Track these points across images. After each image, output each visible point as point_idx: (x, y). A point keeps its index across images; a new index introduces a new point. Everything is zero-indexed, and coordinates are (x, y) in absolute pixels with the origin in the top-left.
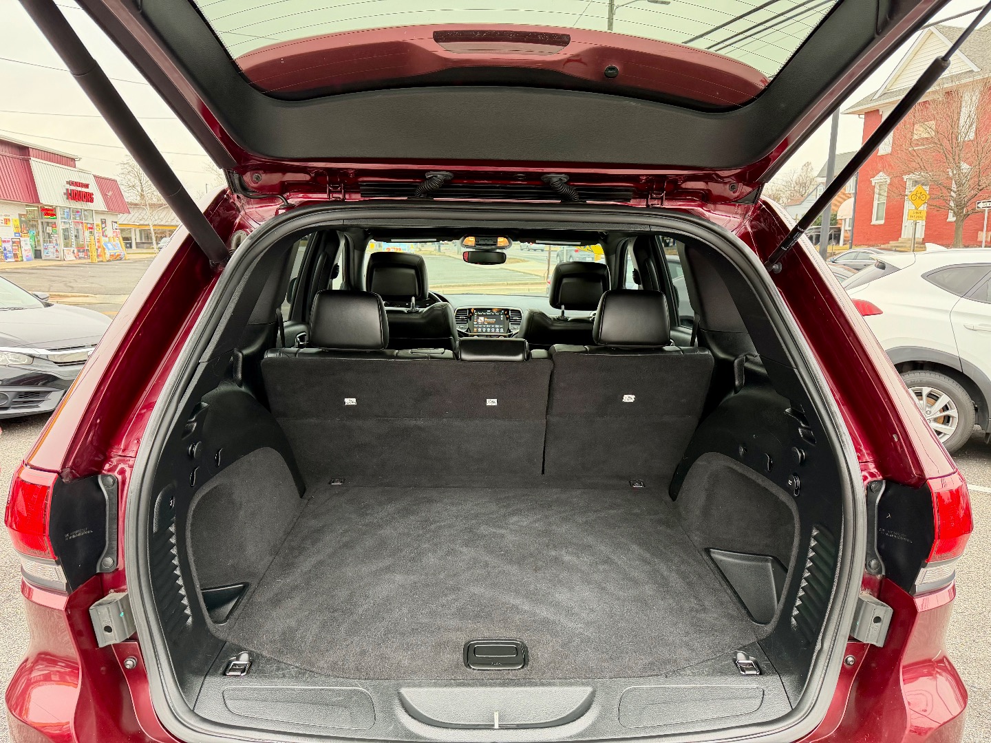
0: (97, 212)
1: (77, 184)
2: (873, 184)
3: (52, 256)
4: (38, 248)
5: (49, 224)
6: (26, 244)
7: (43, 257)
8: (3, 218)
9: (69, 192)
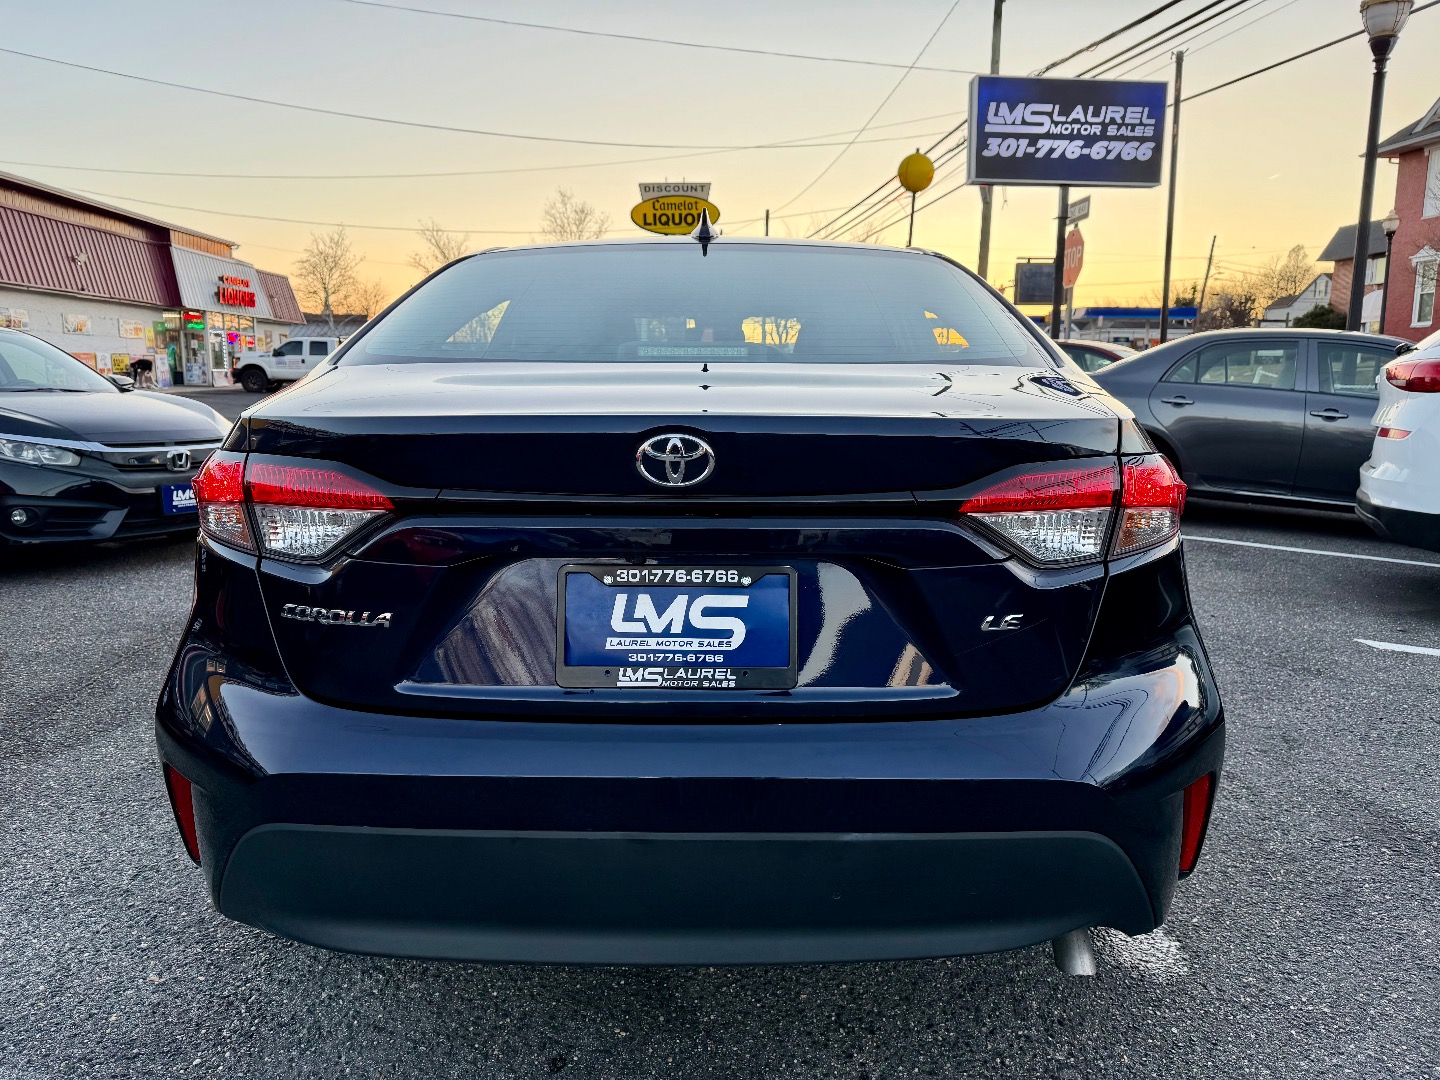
0: (262, 321)
1: (234, 281)
2: (1414, 265)
3: (196, 380)
4: (179, 369)
5: (194, 336)
6: (163, 363)
7: (186, 382)
8: (132, 327)
9: (221, 291)
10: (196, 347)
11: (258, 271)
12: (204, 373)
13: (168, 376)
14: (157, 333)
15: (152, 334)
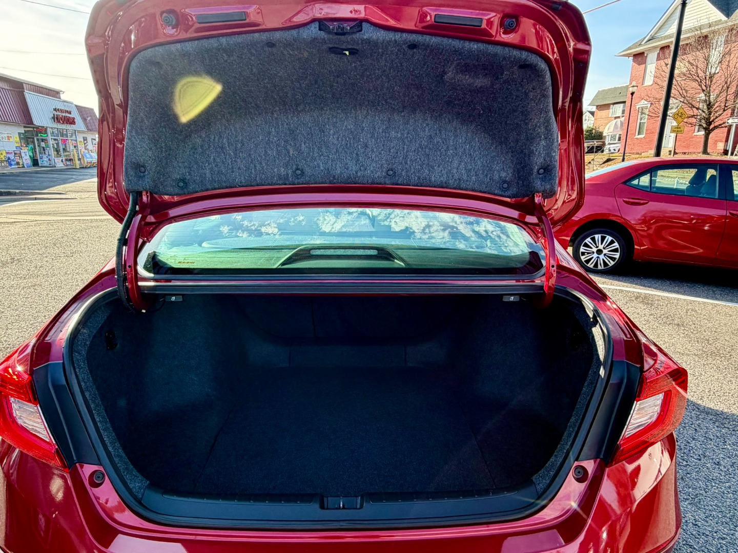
0: (79, 132)
1: (62, 111)
2: (638, 108)
3: (46, 164)
4: (35, 158)
5: (43, 140)
6: (26, 155)
7: (40, 165)
8: (6, 135)
9: (56, 116)
10: (44, 146)
11: (76, 106)
12: (49, 160)
13: (29, 162)
14: (20, 138)
15: (18, 139)
